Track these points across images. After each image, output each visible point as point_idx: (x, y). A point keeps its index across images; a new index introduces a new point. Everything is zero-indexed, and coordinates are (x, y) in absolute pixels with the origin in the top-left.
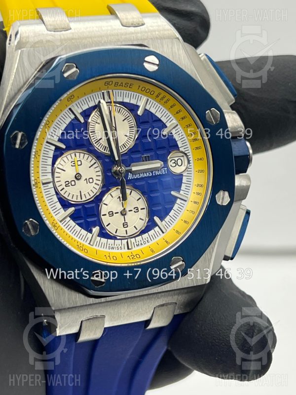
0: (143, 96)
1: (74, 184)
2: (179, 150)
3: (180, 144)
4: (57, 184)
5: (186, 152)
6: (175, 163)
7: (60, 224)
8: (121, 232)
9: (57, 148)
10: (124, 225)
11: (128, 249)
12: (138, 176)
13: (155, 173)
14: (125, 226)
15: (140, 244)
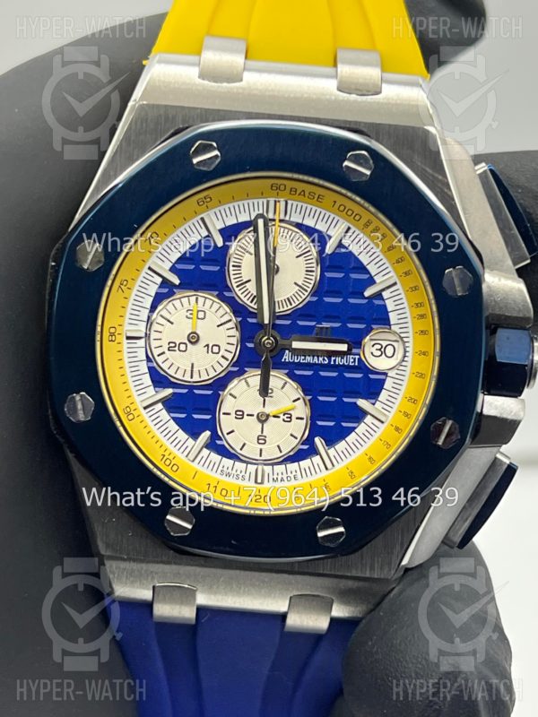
0: (341, 221)
1: (184, 349)
2: (390, 329)
3: (393, 317)
4: (154, 344)
5: (402, 335)
6: (380, 350)
7: (143, 412)
8: (251, 451)
9: (165, 282)
10: (258, 439)
11: (256, 482)
12: (301, 359)
13: (335, 361)
14: (260, 441)
15: (279, 479)
